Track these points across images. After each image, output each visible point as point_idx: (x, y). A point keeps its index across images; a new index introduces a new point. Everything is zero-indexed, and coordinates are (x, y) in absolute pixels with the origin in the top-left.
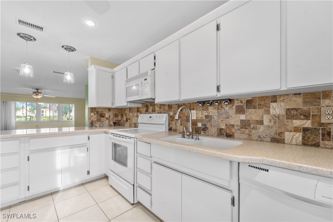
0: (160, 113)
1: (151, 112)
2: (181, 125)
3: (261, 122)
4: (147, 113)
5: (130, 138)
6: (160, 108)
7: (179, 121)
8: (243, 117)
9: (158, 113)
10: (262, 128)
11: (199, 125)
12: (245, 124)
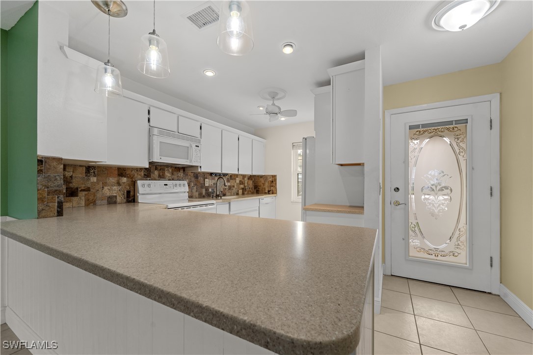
0: (173, 180)
1: (157, 178)
2: (197, 191)
3: (234, 186)
4: (148, 179)
5: (213, 204)
6: (173, 174)
7: (195, 187)
8: (229, 184)
9: (169, 180)
10: (234, 189)
11: (210, 190)
12: (230, 188)
